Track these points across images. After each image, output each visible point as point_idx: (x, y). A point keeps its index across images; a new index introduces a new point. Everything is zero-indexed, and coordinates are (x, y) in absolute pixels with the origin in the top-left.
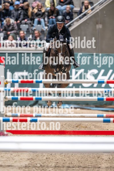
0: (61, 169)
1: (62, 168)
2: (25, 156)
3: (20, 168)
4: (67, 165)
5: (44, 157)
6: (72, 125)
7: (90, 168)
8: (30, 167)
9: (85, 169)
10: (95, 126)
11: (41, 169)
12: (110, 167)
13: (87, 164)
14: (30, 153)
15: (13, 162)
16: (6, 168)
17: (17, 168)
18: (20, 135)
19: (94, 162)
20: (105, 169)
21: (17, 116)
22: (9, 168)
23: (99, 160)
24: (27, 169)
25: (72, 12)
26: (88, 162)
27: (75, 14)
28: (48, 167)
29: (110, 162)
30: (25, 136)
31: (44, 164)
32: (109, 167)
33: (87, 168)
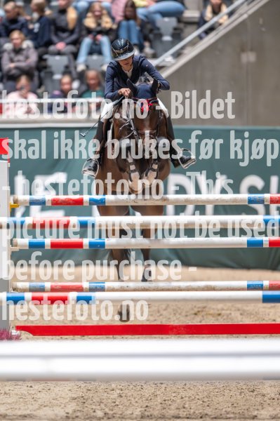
4: (172, 412)
5: (113, 392)
6: (182, 310)
7: (230, 418)
10: (241, 312)
13: (224, 410)
14: (78, 383)
19: (240, 403)
21: (42, 289)
27: (185, 27)
28: (123, 418)
31: (112, 410)
33: (222, 418)
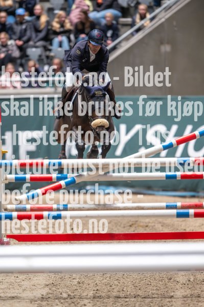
0: (104, 300)
1: (107, 299)
2: (41, 279)
3: (32, 301)
4: (115, 294)
5: (74, 280)
6: (121, 223)
7: (154, 298)
8: (50, 300)
9: (147, 300)
10: (162, 224)
11: (70, 302)
12: (191, 295)
13: (150, 291)
14: (50, 274)
15: (21, 291)
16: (8, 301)
17: (27, 301)
18: (31, 243)
19: (162, 288)
20: (182, 299)
21: (24, 210)
22: (13, 301)
23: (171, 285)
24: (44, 303)
25: (118, 23)
26: (151, 287)
27: (122, 28)
28: (81, 298)
29: (190, 286)
30: (40, 244)
31: (73, 293)
32: (189, 295)
33: (149, 298)
